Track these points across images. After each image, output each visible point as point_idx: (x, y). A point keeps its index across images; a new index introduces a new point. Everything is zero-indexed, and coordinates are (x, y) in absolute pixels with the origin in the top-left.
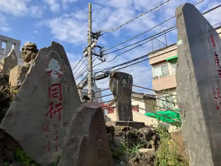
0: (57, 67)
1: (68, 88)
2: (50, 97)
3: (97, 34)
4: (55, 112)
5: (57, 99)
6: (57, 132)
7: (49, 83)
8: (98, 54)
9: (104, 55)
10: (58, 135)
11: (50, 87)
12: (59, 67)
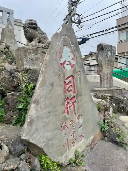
0: (69, 56)
1: (80, 78)
2: (65, 92)
3: (76, 2)
4: (70, 107)
5: (71, 93)
6: (73, 127)
7: (64, 76)
8: (76, 21)
9: (82, 22)
10: (74, 130)
11: (65, 80)
12: (72, 56)
